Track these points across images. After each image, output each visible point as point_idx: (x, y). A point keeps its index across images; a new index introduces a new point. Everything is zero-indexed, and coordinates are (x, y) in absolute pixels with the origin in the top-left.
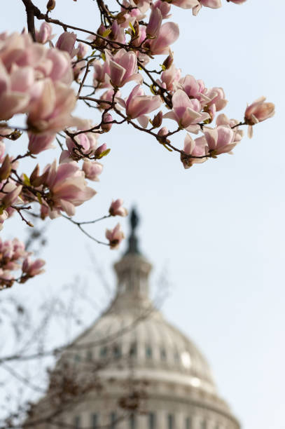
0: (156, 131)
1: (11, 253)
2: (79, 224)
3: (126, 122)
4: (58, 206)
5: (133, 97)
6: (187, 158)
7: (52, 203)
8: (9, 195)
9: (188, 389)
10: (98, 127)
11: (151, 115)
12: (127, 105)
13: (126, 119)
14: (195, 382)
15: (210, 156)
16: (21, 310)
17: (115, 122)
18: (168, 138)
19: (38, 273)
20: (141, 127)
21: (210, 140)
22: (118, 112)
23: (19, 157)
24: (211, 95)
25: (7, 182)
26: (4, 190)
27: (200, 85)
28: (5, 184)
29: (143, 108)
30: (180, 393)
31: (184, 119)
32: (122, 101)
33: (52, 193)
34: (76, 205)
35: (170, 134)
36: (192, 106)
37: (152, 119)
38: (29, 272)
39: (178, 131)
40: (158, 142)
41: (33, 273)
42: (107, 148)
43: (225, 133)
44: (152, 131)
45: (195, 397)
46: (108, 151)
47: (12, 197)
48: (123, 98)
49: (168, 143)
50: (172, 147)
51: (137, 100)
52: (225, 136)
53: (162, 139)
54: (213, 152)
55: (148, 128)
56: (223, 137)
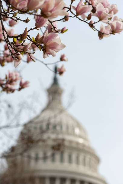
0: (89, 21)
1: (14, 78)
2: (46, 65)
3: (75, 17)
4: (48, 52)
5: (80, 6)
6: (101, 35)
7: (45, 51)
8: (26, 47)
9: (78, 143)
10: (63, 19)
11: (87, 14)
12: (76, 9)
13: (75, 16)
14: (81, 141)
15: (112, 34)
16: (9, 106)
17: (71, 16)
18: (94, 25)
19: (26, 87)
20: (82, 19)
21: (112, 27)
22: (72, 12)
23: (31, 29)
24: (112, 7)
25: (25, 41)
26: (23, 44)
27: (107, 2)
28: (24, 42)
29: (83, 11)
30: (74, 145)
31: (102, 16)
32: (74, 8)
33: (45, 46)
34: (56, 52)
35: (95, 23)
36: (105, 11)
37: (87, 16)
38: (22, 86)
39: (99, 22)
40: (89, 26)
41: (24, 86)
42: (66, 29)
43: (119, 24)
44: (87, 22)
45: (81, 147)
46: (67, 30)
47: (27, 47)
48: (74, 6)
49: (94, 27)
50: (96, 29)
51: (81, 7)
52: (119, 25)
53: (91, 25)
54: (113, 32)
55: (85, 20)
56: (118, 25)
